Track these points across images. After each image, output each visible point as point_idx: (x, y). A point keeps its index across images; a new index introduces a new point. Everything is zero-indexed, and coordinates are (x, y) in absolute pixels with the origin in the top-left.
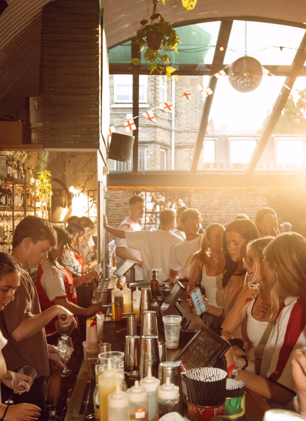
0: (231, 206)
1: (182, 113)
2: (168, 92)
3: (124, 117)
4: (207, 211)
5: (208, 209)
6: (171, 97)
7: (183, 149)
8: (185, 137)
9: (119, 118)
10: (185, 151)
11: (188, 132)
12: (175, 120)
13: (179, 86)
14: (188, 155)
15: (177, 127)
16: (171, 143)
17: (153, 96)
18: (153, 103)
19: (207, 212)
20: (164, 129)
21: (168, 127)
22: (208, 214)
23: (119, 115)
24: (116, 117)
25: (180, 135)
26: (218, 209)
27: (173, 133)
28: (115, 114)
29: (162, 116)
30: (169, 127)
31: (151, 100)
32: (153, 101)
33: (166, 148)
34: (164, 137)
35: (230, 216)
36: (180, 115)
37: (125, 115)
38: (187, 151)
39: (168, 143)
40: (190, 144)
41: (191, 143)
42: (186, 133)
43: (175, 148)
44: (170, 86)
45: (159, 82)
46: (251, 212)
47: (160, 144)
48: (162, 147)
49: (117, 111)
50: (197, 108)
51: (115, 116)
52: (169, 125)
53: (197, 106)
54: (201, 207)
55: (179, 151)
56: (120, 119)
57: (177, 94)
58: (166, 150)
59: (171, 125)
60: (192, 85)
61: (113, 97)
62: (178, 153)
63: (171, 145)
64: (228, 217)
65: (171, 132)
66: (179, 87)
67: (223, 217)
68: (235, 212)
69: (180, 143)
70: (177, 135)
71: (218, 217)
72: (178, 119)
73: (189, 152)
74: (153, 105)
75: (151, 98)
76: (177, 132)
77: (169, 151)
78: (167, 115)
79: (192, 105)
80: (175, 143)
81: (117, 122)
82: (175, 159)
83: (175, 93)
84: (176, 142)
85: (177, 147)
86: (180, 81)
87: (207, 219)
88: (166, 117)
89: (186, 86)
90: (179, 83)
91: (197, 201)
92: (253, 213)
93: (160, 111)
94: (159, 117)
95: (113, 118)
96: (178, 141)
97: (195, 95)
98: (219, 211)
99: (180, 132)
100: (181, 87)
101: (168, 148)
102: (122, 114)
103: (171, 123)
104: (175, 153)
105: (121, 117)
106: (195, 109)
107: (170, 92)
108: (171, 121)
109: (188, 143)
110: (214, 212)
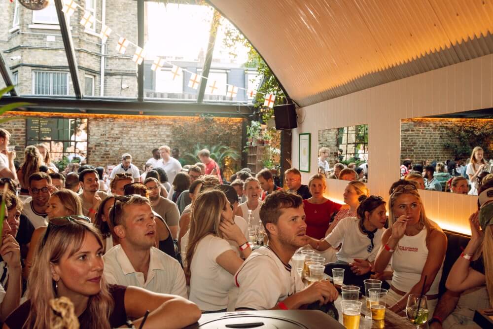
0: (133, 135)
1: (114, 39)
2: (98, 15)
3: (44, 38)
4: (108, 139)
5: (108, 138)
6: (101, 20)
7: (114, 76)
8: (116, 64)
9: (38, 39)
10: (116, 79)
11: (119, 58)
12: (105, 45)
13: (111, 9)
14: (119, 83)
15: (107, 53)
16: (100, 69)
17: (76, 18)
18: (77, 26)
19: (107, 141)
20: (91, 54)
21: (96, 52)
22: (108, 143)
23: (38, 37)
24: (35, 39)
25: (110, 61)
26: (119, 138)
27: (103, 58)
28: (33, 35)
29: (89, 40)
30: (98, 53)
31: (74, 22)
32: (76, 23)
33: (94, 74)
34: (91, 62)
35: (132, 145)
36: (111, 41)
37: (45, 36)
38: (118, 79)
39: (97, 69)
40: (121, 72)
41: (123, 70)
42: (117, 60)
43: (105, 75)
44: (100, 9)
45: (85, 3)
46: (155, 141)
47: (85, 70)
48: (87, 72)
49: (36, 32)
50: (129, 33)
51: (33, 38)
52: (99, 50)
53: (130, 31)
54: (101, 135)
55: (109, 78)
56: (39, 41)
57: (108, 18)
58: (95, 76)
59: (101, 50)
60: (125, 10)
61: (32, 17)
62: (108, 80)
63: (100, 72)
64: (130, 147)
65: (101, 57)
66: (111, 11)
67: (124, 147)
68: (138, 141)
69: (111, 70)
70: (107, 61)
71: (119, 146)
72: (109, 45)
73: (120, 80)
74: (77, 27)
75: (75, 20)
76: (107, 58)
77: (97, 78)
78: (96, 39)
79: (124, 31)
80: (105, 70)
81: (36, 43)
82: (104, 87)
83: (106, 17)
84: (106, 68)
85: (106, 74)
86: (112, 5)
87: (108, 149)
88: (94, 41)
89: (117, 10)
90: (111, 7)
91: (97, 129)
92: (156, 142)
93: (86, 35)
94: (84, 41)
95: (31, 39)
96: (109, 68)
97: (128, 21)
98: (120, 140)
99: (111, 59)
100: (113, 11)
101: (96, 75)
102: (42, 35)
103: (101, 48)
104: (105, 81)
105: (40, 39)
106: (127, 35)
107: (100, 15)
108: (101, 46)
109: (120, 70)
110: (115, 141)
